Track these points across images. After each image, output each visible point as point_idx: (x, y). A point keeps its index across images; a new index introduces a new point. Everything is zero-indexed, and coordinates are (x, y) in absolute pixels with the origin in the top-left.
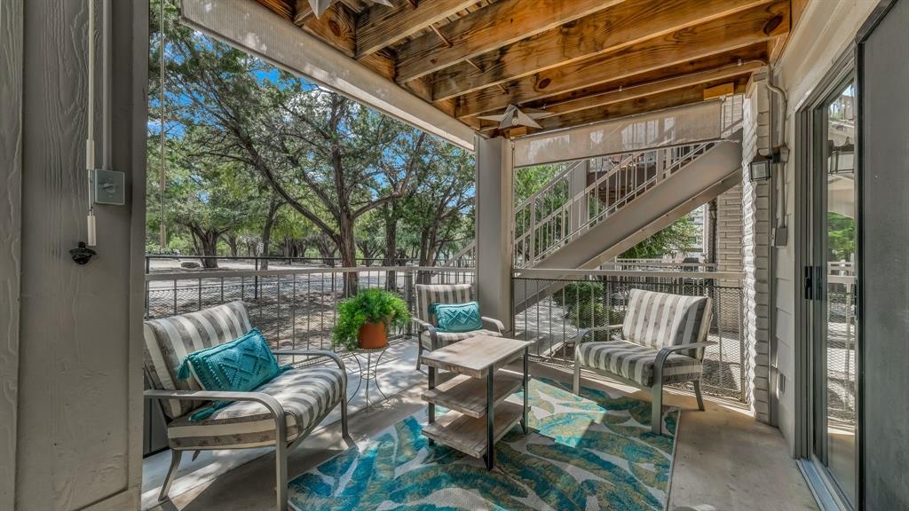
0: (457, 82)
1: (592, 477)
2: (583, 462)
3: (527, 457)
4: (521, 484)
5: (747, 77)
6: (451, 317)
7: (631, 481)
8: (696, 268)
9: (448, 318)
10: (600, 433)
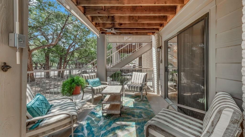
0: (100, 19)
1: (140, 111)
2: (137, 109)
3: (126, 111)
4: (129, 117)
5: (154, 32)
6: (93, 83)
7: (146, 109)
8: (135, 67)
9: (92, 83)
10: (136, 103)
